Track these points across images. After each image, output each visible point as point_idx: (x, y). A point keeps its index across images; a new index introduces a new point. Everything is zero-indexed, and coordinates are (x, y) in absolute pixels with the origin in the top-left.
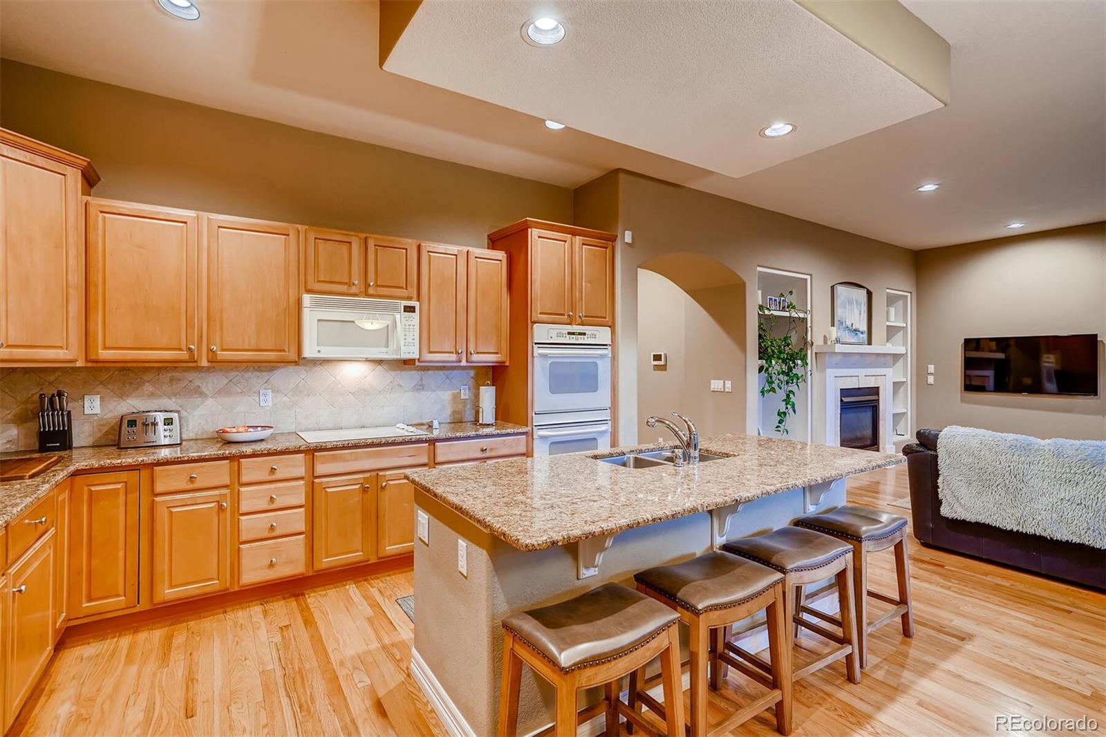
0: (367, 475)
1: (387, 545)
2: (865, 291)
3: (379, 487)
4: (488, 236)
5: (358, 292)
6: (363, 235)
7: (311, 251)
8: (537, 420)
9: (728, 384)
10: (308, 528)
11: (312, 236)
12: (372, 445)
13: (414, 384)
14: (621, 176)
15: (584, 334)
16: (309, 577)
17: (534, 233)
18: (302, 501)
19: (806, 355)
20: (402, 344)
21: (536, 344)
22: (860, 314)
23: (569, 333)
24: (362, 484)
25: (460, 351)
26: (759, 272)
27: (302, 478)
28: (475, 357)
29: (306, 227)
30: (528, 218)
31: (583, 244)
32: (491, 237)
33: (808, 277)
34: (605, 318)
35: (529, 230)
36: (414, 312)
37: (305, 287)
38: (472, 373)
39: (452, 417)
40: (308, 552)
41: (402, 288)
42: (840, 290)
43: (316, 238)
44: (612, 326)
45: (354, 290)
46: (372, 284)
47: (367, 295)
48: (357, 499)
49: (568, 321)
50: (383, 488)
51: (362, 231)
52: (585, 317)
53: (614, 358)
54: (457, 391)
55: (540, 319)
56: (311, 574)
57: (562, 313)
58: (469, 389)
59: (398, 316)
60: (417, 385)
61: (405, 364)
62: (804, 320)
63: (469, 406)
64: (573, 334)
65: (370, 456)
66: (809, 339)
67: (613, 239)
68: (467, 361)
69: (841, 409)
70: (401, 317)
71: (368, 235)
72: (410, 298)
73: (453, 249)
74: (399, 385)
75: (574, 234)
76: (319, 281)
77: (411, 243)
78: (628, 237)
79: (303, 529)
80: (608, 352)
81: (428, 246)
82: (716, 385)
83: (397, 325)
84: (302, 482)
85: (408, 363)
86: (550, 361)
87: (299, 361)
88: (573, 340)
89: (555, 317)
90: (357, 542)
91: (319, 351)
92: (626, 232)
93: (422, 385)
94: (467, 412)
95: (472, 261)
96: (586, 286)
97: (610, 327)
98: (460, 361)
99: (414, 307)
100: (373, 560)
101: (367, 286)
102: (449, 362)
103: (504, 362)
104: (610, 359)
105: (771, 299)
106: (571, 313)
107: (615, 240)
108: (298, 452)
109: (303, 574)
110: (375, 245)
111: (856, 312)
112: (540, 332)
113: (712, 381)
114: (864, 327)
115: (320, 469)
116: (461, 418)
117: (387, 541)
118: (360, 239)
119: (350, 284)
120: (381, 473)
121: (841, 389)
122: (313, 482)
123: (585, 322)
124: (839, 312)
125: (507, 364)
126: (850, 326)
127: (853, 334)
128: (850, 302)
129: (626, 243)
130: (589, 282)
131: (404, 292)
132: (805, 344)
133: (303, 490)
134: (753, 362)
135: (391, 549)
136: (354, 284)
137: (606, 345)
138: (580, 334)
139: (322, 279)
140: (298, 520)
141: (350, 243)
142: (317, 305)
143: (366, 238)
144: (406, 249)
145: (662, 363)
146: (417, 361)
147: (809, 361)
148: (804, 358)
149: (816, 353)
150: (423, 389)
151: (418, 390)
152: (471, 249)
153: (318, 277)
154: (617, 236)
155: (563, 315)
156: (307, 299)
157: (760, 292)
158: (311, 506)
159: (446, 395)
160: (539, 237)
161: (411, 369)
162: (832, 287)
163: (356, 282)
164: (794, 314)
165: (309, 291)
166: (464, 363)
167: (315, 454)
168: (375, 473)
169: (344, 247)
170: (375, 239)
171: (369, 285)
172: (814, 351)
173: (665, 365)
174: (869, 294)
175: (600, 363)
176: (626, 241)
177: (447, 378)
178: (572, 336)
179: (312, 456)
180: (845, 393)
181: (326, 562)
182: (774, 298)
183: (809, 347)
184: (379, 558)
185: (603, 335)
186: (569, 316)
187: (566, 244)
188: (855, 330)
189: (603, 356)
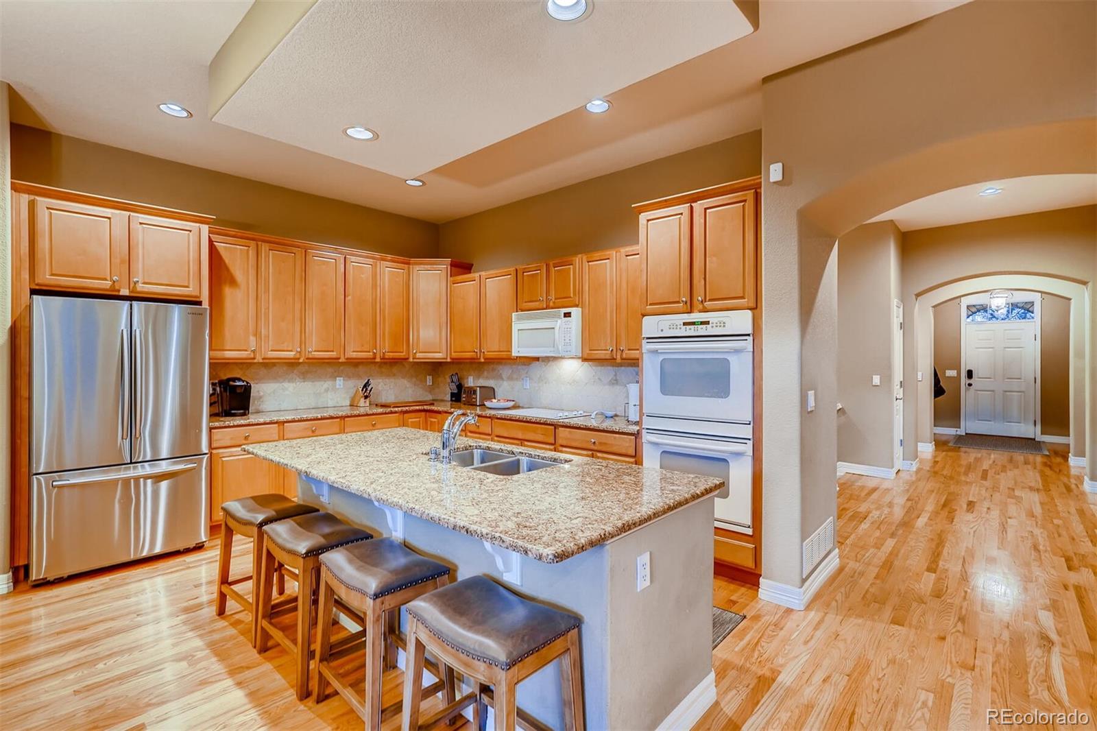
7: (521, 282)
8: (646, 424)
15: (708, 323)
17: (643, 219)
20: (563, 344)
21: (645, 338)
23: (685, 324)
25: (611, 349)
31: (707, 208)
34: (743, 298)
35: (640, 216)
36: (570, 317)
43: (523, 273)
44: (755, 308)
46: (552, 298)
49: (685, 309)
53: (757, 352)
55: (651, 311)
59: (559, 322)
64: (693, 323)
70: (565, 322)
71: (549, 262)
73: (608, 253)
75: (695, 200)
78: (777, 172)
80: (748, 344)
86: (661, 358)
87: (511, 360)
88: (691, 331)
91: (519, 352)
92: (774, 166)
95: (623, 260)
96: (710, 262)
97: (751, 309)
99: (571, 313)
104: (749, 355)
106: (688, 299)
107: (760, 184)
110: (554, 267)
112: (651, 326)
118: (546, 265)
123: (708, 308)
129: (774, 183)
131: (571, 301)
137: (745, 335)
138: (702, 323)
141: (541, 270)
142: (518, 319)
144: (573, 264)
152: (622, 249)
153: (524, 299)
154: (761, 178)
167: (494, 420)
170: (554, 263)
175: (732, 359)
176: (775, 178)
178: (688, 327)
185: (740, 321)
186: (685, 302)
187: (682, 217)
189: (737, 351)
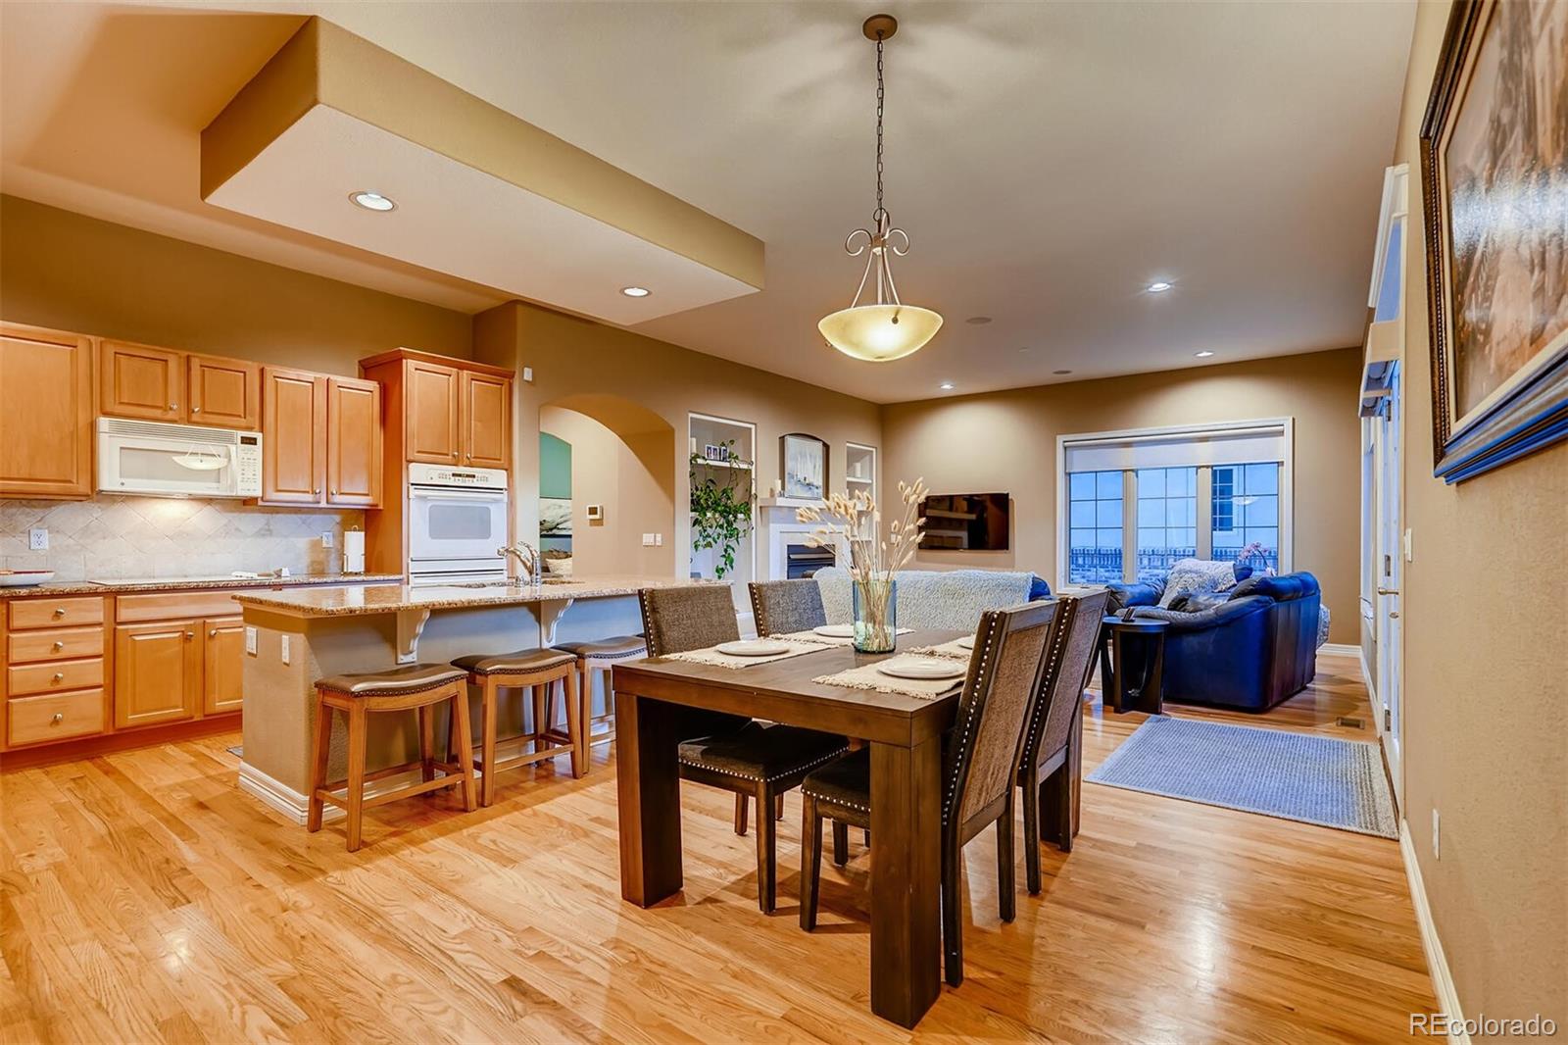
0: (191, 622)
1: (217, 700)
2: (821, 444)
3: (207, 636)
4: (360, 362)
5: (177, 418)
6: (185, 354)
7: (109, 368)
8: (413, 567)
9: (659, 537)
10: (107, 682)
11: (110, 350)
12: (197, 589)
13: (255, 530)
14: (519, 308)
15: (474, 476)
16: (107, 736)
17: (409, 365)
18: (99, 648)
19: (750, 510)
20: (239, 479)
21: (412, 484)
22: (815, 467)
23: (454, 475)
24: (183, 632)
25: (318, 491)
26: (691, 418)
27: (100, 624)
28: (338, 499)
29: (103, 339)
30: (402, 348)
31: (472, 379)
32: (363, 363)
33: (753, 427)
34: (500, 460)
35: (404, 361)
36: (255, 444)
37: (101, 409)
38: (337, 518)
39: (311, 568)
40: (107, 707)
41: (240, 416)
42: (790, 441)
43: (116, 353)
44: (509, 470)
45: (171, 415)
46: (196, 410)
47: (190, 422)
48: (177, 649)
49: (454, 462)
50: (211, 637)
51: (183, 348)
52: (475, 458)
53: (511, 504)
54: (318, 538)
55: (416, 459)
56: (111, 733)
57: (446, 452)
58: (334, 536)
59: (233, 448)
60: (261, 530)
61: (244, 504)
62: (748, 472)
63: (333, 556)
64: (460, 475)
65: (194, 601)
66: (753, 492)
67: (511, 376)
68: (328, 502)
69: (789, 567)
70: (237, 450)
71: (190, 353)
72: (250, 429)
73: (310, 376)
74: (237, 529)
75: (461, 367)
76: (121, 403)
77: (252, 368)
78: (528, 375)
79: (100, 680)
80: (504, 496)
81: (272, 370)
82: (648, 539)
83: (232, 458)
84: (99, 629)
85: (247, 503)
86: (430, 504)
87: (94, 494)
88: (459, 482)
89: (435, 456)
90: (176, 696)
91: (123, 484)
92: (526, 369)
93: (269, 530)
94: (332, 563)
95: (333, 390)
96: (475, 426)
97: (506, 470)
98: (319, 502)
99: (255, 439)
100: (198, 717)
101: (190, 411)
102: (302, 502)
103: (377, 505)
104: (505, 506)
105: (709, 448)
106: (456, 453)
107: (513, 377)
108: (95, 594)
109: (99, 733)
110: (201, 366)
111: (810, 466)
112: (417, 472)
113: (644, 535)
114: (819, 481)
115: (124, 614)
116: (323, 570)
117: (216, 696)
118: (180, 357)
119: (166, 408)
120: (208, 621)
121: (788, 546)
122: (115, 629)
123: (474, 464)
124: (789, 465)
125: (381, 507)
126: (802, 480)
127: (807, 488)
128: (803, 455)
129: (526, 381)
130: (480, 421)
131: (242, 422)
132: (749, 497)
133: (102, 638)
134: (685, 515)
135: (221, 705)
136: (171, 409)
137: (502, 489)
138: (468, 476)
139: (126, 401)
140: (95, 671)
141: (166, 361)
142: (122, 431)
143: (188, 357)
144: (245, 373)
145: (597, 517)
146: (259, 499)
147: (753, 516)
148: (747, 512)
149: (761, 507)
150: (271, 535)
151: (263, 535)
152: (332, 377)
153: (120, 398)
154: (514, 372)
155: (447, 455)
156: (104, 423)
157: (694, 440)
158: (112, 655)
159: (302, 543)
160: (416, 369)
161: (253, 511)
162: (782, 439)
163: (175, 407)
164: (735, 465)
165: (106, 414)
166: (324, 504)
167: (118, 597)
168: (201, 621)
169: (158, 367)
170: (201, 358)
171: (193, 411)
172: (759, 505)
173: (601, 520)
174: (826, 447)
175: (492, 508)
176: (525, 378)
177: (303, 523)
178: (457, 478)
179: (113, 600)
180: (792, 549)
181: (131, 718)
182: (713, 447)
183: (753, 500)
184: (205, 716)
185: (498, 478)
186: (454, 456)
187: (451, 378)
188: (808, 485)
189: (496, 501)
